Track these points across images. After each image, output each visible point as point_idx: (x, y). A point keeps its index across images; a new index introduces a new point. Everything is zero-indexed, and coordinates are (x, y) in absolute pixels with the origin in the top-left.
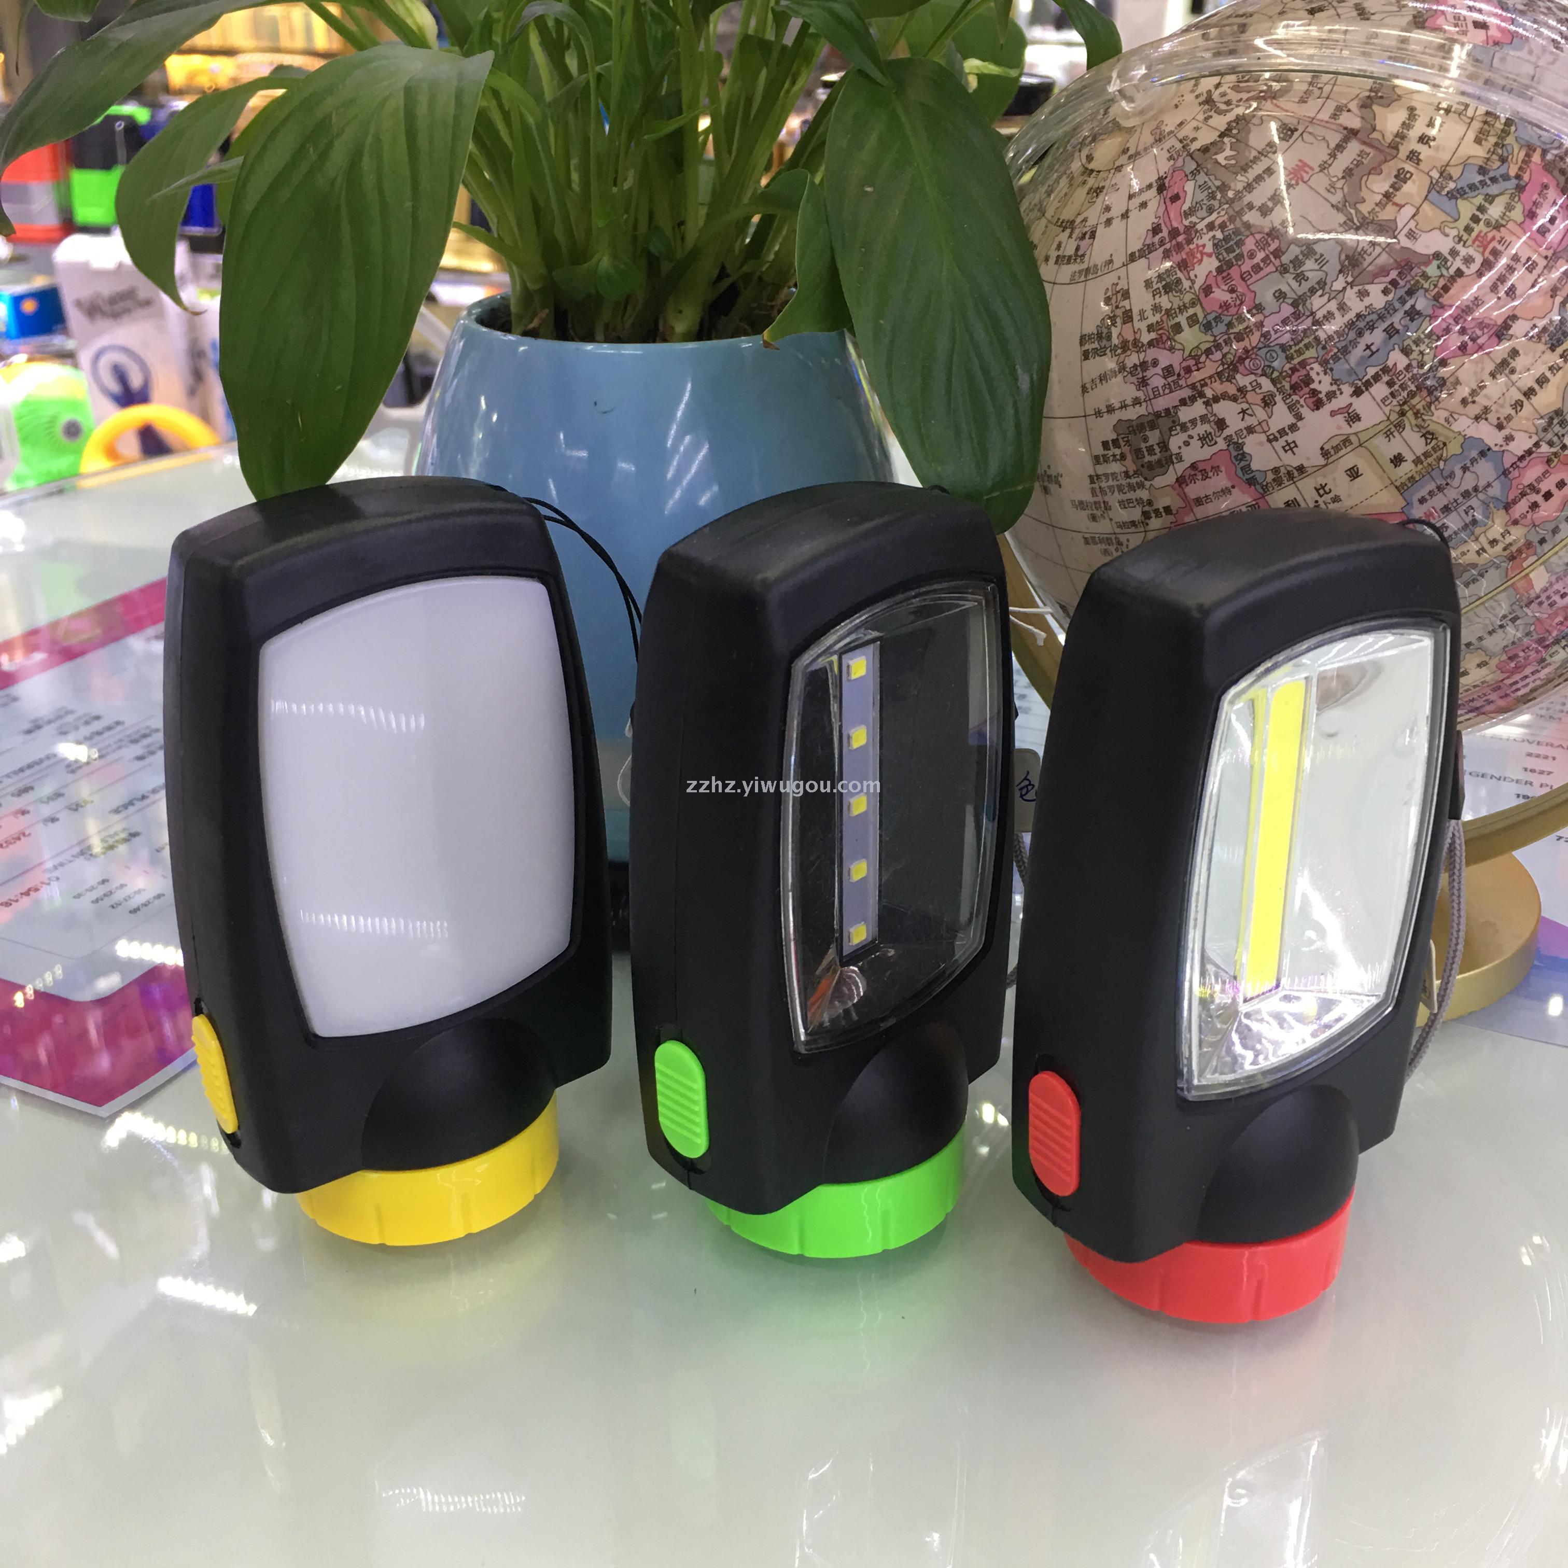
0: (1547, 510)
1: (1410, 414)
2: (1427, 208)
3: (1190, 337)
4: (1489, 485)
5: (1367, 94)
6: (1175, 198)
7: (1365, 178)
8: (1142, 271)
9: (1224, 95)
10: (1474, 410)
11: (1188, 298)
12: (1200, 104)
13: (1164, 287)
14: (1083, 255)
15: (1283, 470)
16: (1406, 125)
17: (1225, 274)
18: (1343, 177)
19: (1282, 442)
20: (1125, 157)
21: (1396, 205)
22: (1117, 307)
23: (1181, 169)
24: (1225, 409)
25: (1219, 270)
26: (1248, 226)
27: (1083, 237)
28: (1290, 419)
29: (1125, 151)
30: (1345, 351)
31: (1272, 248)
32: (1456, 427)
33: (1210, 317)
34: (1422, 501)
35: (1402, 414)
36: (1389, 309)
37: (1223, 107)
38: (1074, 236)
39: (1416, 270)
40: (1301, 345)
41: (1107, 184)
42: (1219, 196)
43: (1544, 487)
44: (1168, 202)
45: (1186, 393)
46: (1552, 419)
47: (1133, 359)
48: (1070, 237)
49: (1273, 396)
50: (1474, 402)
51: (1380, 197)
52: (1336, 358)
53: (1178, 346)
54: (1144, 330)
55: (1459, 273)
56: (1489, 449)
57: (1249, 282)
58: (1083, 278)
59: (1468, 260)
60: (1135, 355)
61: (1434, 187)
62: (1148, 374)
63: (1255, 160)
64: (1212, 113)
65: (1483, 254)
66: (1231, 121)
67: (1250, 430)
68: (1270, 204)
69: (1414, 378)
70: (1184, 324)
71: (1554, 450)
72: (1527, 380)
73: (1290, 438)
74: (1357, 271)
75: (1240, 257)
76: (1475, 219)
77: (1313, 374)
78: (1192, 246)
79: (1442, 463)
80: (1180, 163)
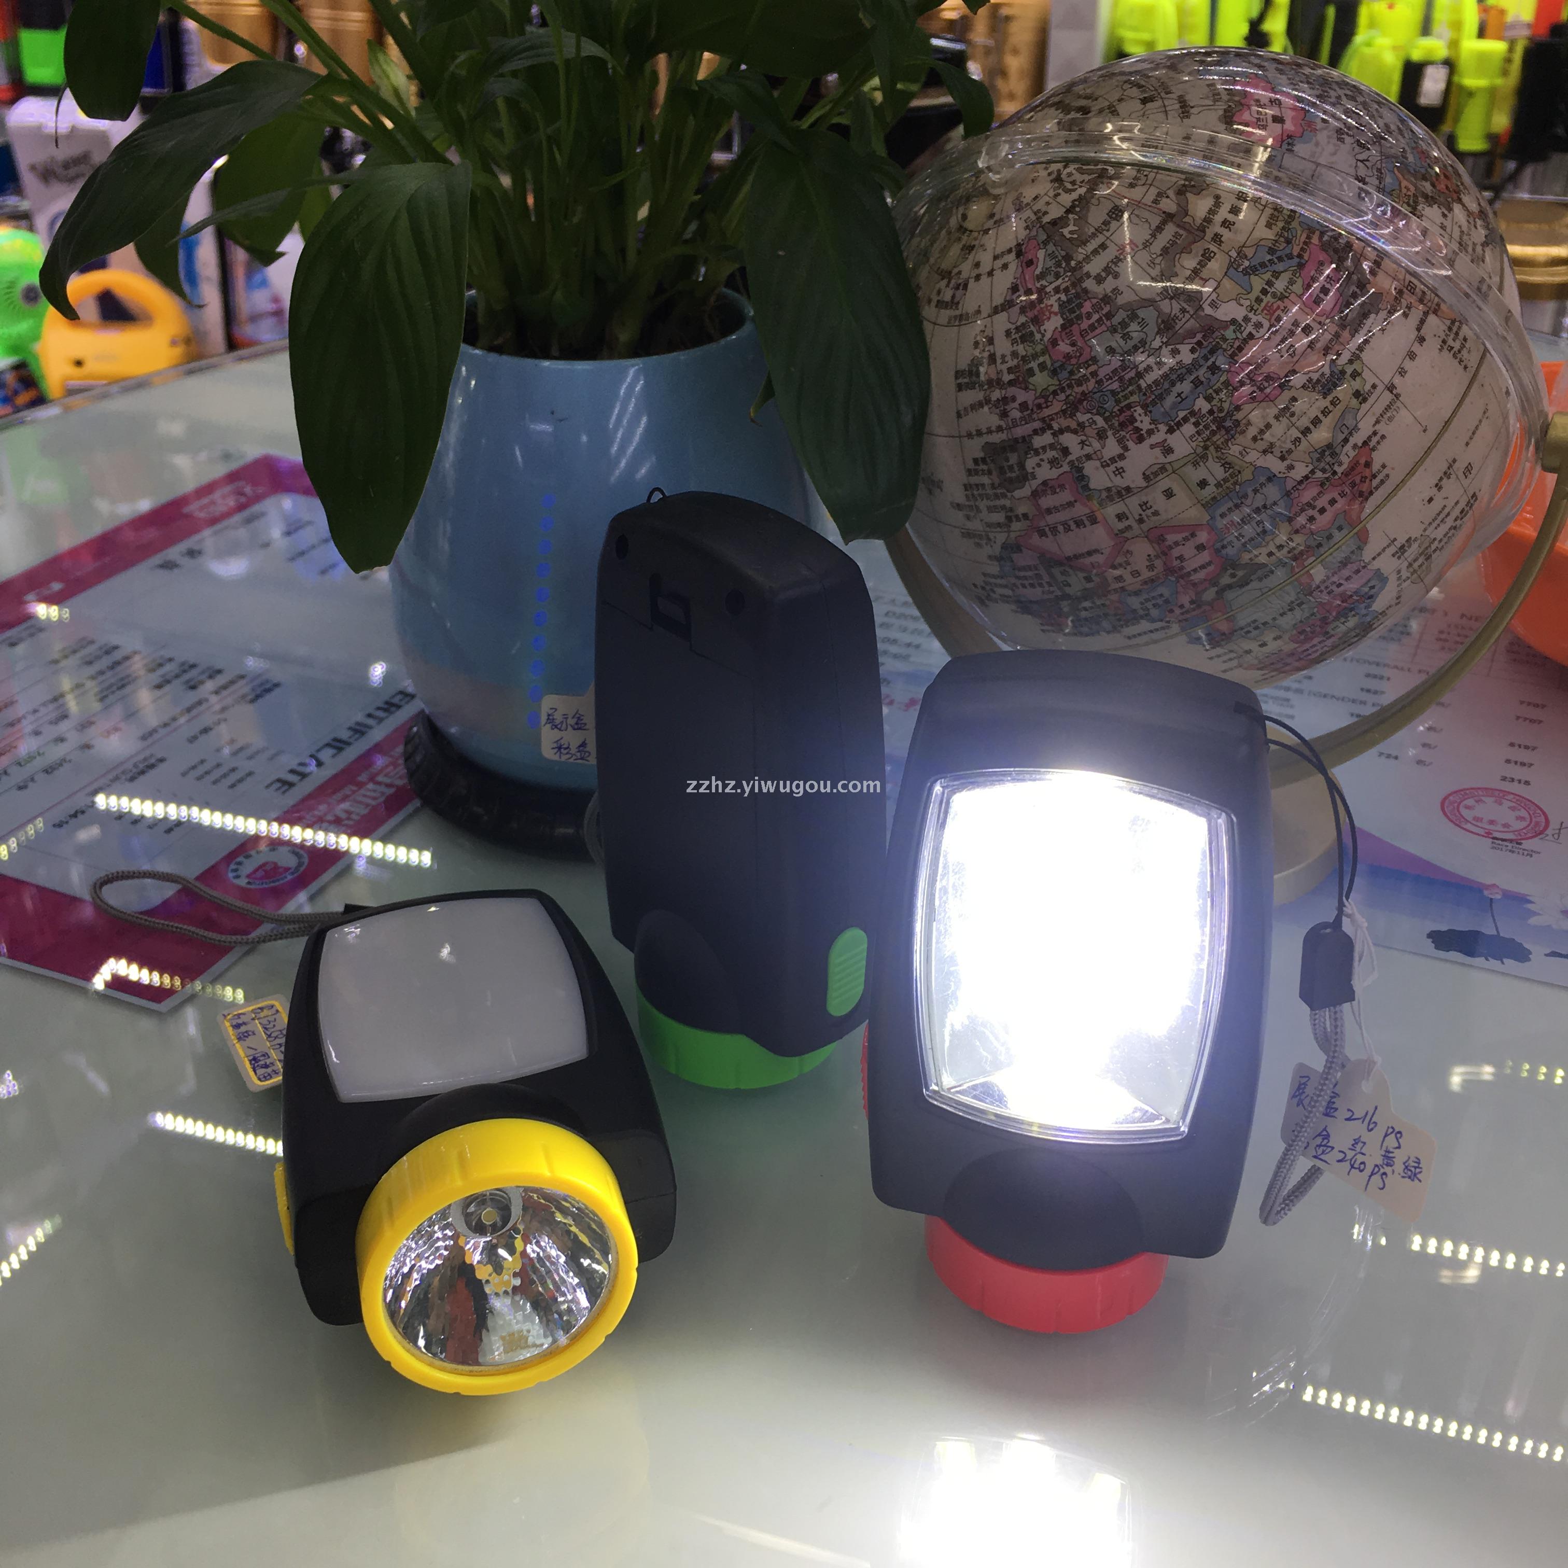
0: (1323, 521)
1: (1212, 448)
2: (1227, 283)
3: (1041, 380)
4: (1275, 503)
5: (1183, 182)
6: (1030, 263)
7: (1178, 256)
8: (1002, 322)
9: (1070, 175)
10: (1262, 445)
11: (1039, 348)
12: (1051, 181)
13: (1021, 337)
14: (958, 303)
15: (1114, 490)
16: (1212, 212)
17: (1068, 331)
18: (1161, 255)
19: (1112, 468)
20: (992, 221)
21: (1202, 279)
22: (984, 351)
23: (1035, 238)
24: (1069, 440)
25: (1063, 327)
26: (1086, 291)
27: (957, 287)
28: (1117, 450)
29: (992, 216)
30: (1161, 398)
31: (1104, 312)
32: (1248, 459)
33: (1057, 365)
34: (1223, 516)
35: (1206, 448)
36: (1195, 365)
37: (1069, 186)
38: (951, 285)
39: (1217, 334)
40: (1127, 392)
41: (976, 243)
42: (1064, 265)
43: (1320, 504)
44: (1024, 264)
45: (1037, 425)
46: (1324, 451)
47: (996, 394)
48: (947, 286)
49: (1105, 431)
50: (1262, 439)
51: (1190, 272)
52: (1154, 403)
53: (1031, 387)
54: (1005, 371)
55: (1251, 336)
56: (1275, 476)
57: (1086, 339)
58: (957, 323)
59: (1258, 325)
60: (998, 391)
61: (1232, 265)
62: (1008, 408)
63: (1094, 235)
64: (1060, 191)
65: (1270, 320)
66: (1075, 200)
67: (1088, 457)
68: (1103, 274)
69: (1214, 420)
70: (1036, 370)
71: (1327, 476)
72: (1304, 422)
73: (1120, 464)
74: (1171, 333)
75: (1080, 317)
76: (1264, 292)
77: (1136, 415)
78: (1042, 306)
79: (1238, 487)
80: (1034, 233)
